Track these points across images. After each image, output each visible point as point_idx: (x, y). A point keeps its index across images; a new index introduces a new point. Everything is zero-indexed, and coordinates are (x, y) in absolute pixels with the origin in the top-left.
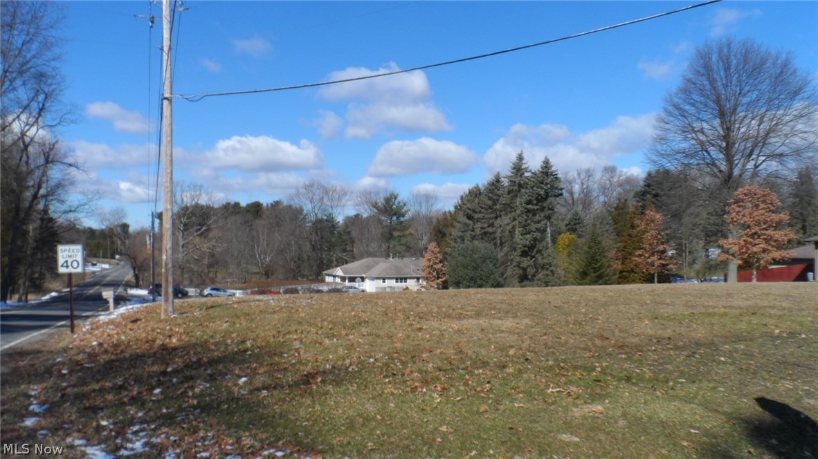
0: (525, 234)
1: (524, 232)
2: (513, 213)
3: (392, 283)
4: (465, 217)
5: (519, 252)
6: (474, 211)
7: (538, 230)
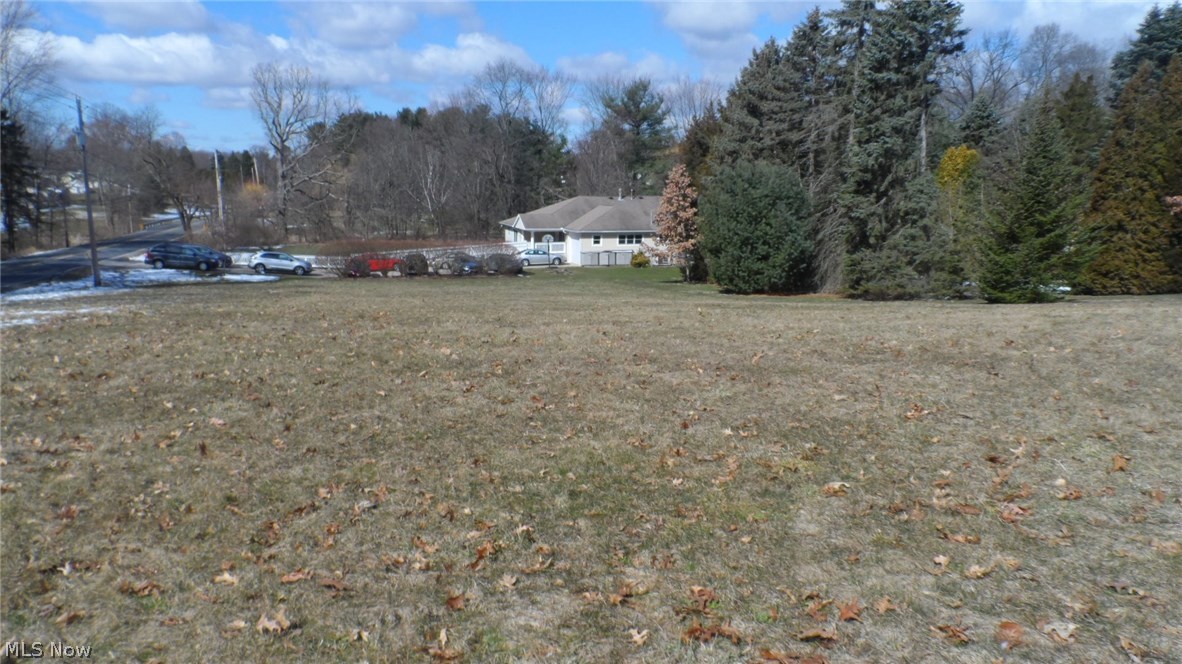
0: (868, 141)
1: (866, 136)
2: (845, 96)
3: (613, 244)
4: (745, 111)
5: (851, 184)
6: (762, 97)
7: (897, 130)
